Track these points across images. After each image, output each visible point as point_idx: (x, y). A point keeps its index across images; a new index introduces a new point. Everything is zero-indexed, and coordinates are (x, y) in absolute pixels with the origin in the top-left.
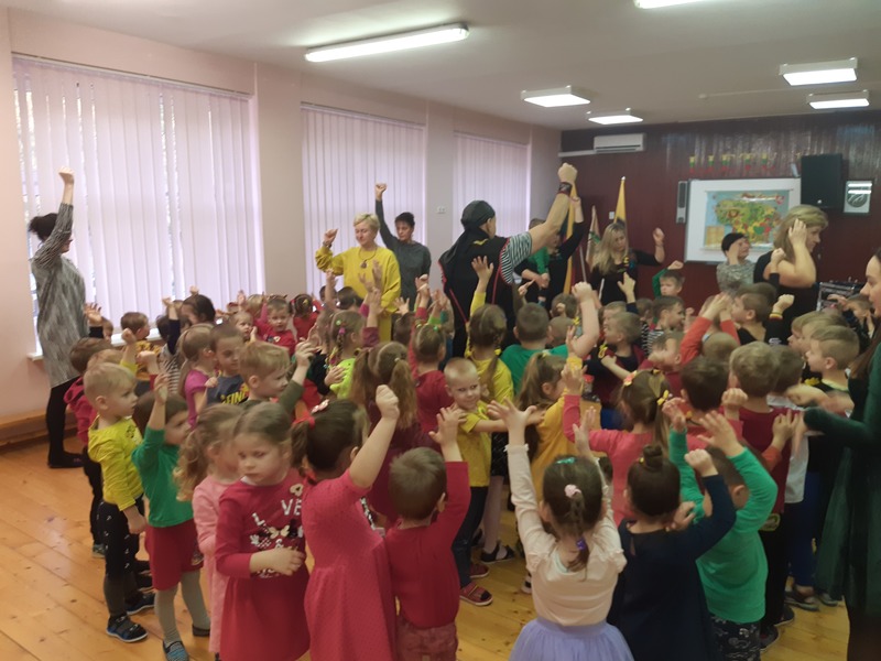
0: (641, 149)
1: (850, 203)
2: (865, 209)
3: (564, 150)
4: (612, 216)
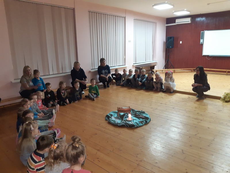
0: (190, 22)
4: (181, 42)
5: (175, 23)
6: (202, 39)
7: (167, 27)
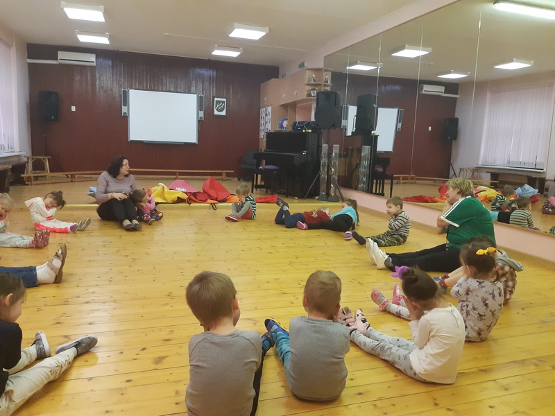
0: (94, 64)
1: (217, 110)
2: (224, 113)
3: (29, 57)
4: (73, 109)
5: (57, 60)
6: (125, 105)
7: (30, 65)
